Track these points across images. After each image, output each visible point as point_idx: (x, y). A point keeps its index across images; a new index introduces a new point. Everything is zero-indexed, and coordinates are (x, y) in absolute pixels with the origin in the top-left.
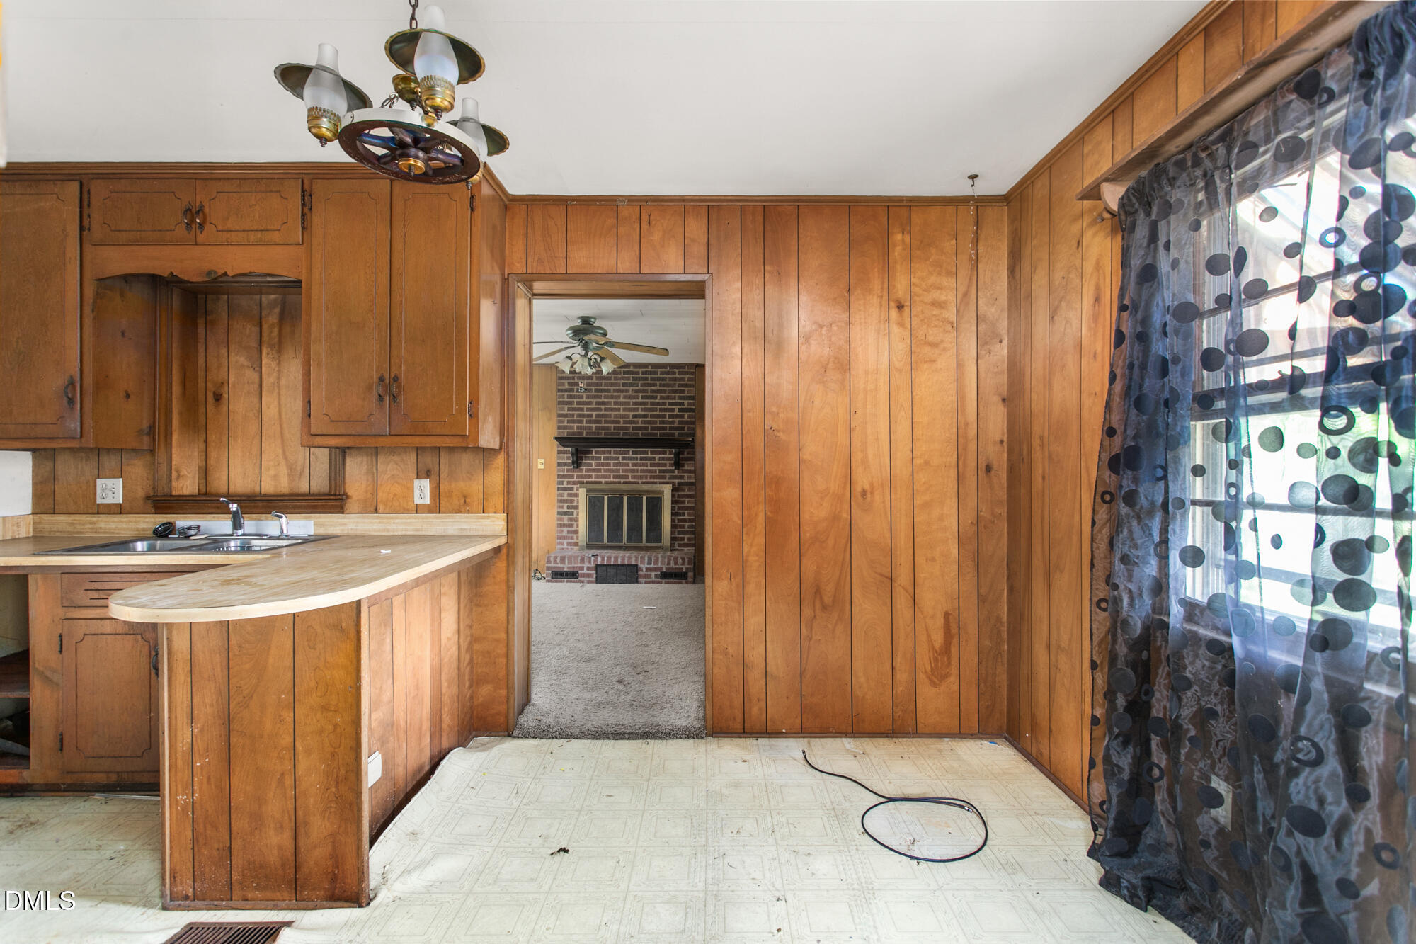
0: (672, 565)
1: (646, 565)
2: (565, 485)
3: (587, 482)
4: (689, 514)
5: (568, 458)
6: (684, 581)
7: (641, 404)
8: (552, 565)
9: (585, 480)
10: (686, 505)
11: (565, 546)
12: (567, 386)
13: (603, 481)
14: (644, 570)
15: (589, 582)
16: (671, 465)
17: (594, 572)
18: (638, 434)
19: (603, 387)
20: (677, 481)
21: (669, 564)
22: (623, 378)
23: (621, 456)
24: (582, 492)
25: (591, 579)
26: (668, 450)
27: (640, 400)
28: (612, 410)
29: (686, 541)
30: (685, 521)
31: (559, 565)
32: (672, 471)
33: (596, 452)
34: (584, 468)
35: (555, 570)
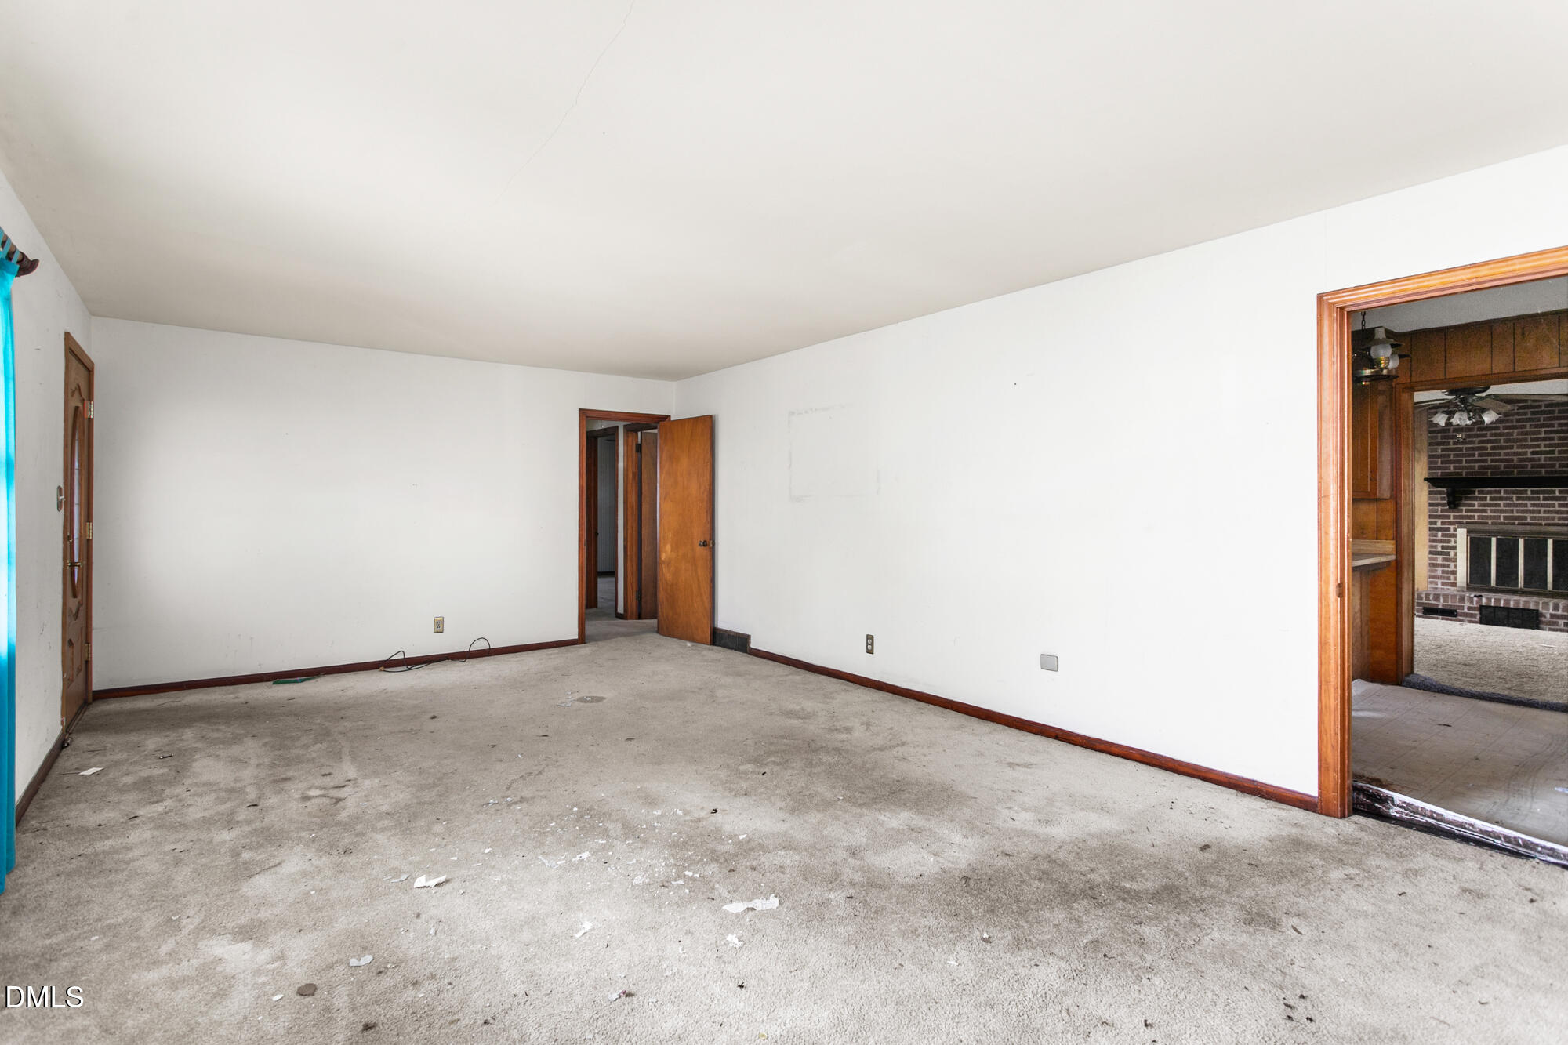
1: (1551, 611)
2: (1439, 525)
3: (1467, 523)
5: (1442, 499)
7: (1544, 439)
8: (1424, 601)
9: (1465, 521)
11: (1439, 586)
13: (1490, 522)
14: (1548, 616)
15: (1470, 622)
17: (1478, 613)
18: (1540, 472)
23: (1515, 496)
24: (1462, 534)
25: (1473, 619)
27: (1543, 435)
28: (1501, 448)
31: (1432, 602)
33: (1480, 492)
34: (1464, 508)
35: (1425, 606)
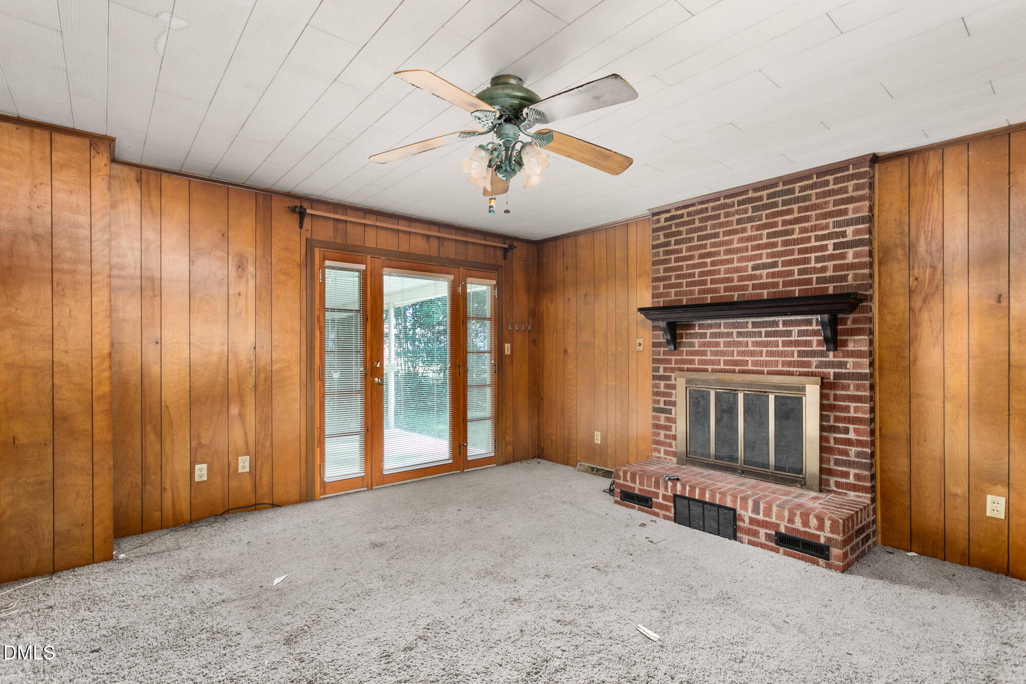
0: (798, 524)
1: (750, 514)
2: (661, 372)
3: (688, 370)
4: (857, 432)
5: (662, 337)
6: (821, 561)
7: (766, 246)
8: (622, 481)
9: (686, 366)
10: (852, 414)
11: (662, 455)
13: (710, 367)
14: (747, 520)
15: (665, 518)
16: (819, 343)
17: (672, 505)
18: (762, 294)
19: (709, 232)
20: (832, 371)
21: (791, 520)
22: (737, 212)
23: (735, 331)
24: (681, 383)
25: (668, 514)
26: (814, 318)
27: (765, 241)
29: (851, 480)
30: (849, 442)
31: (629, 484)
32: (822, 354)
33: (701, 326)
34: (685, 349)
35: (624, 489)
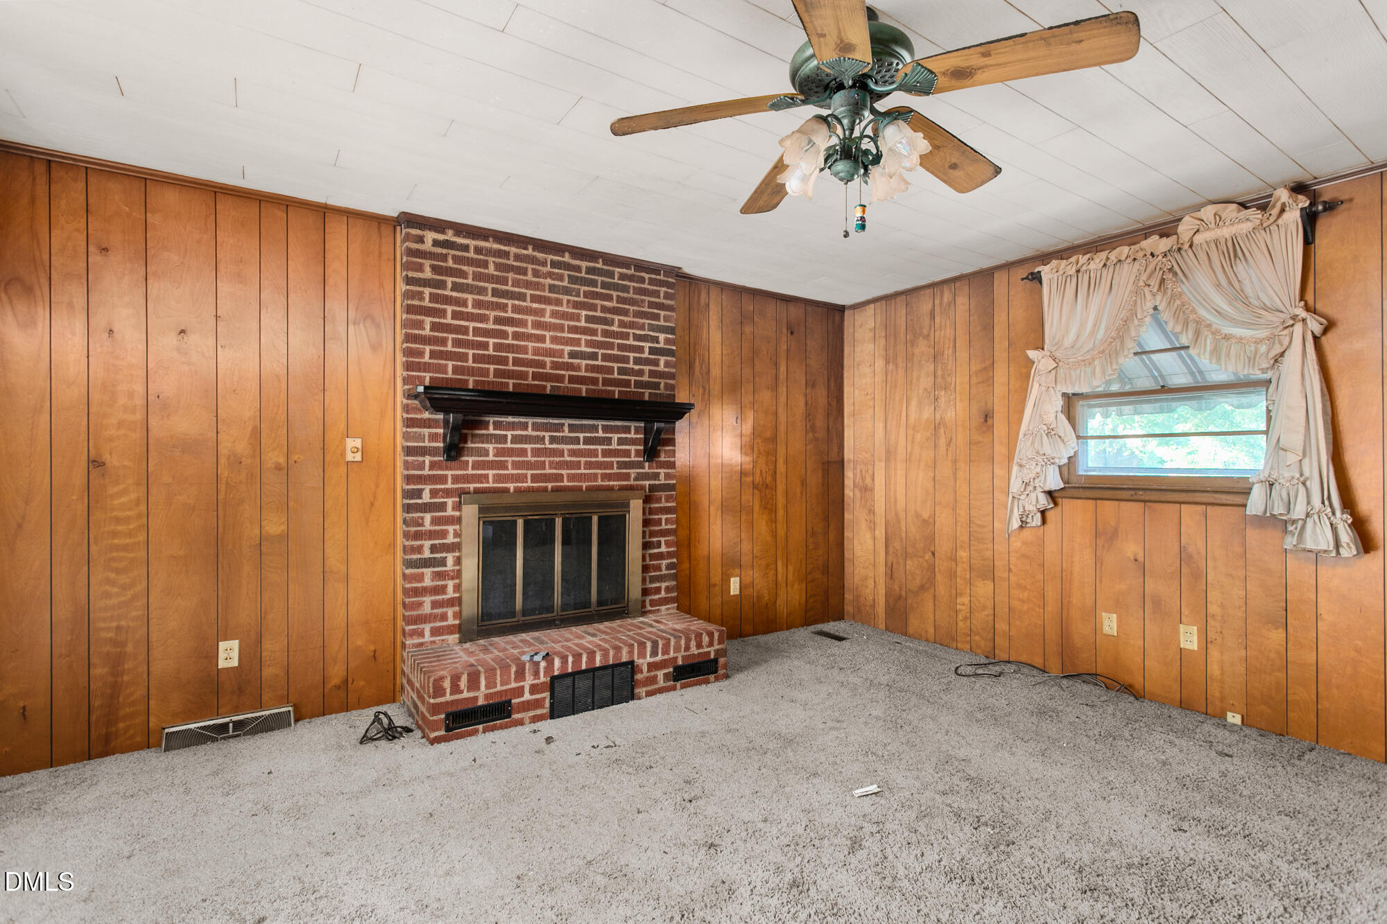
0: (694, 650)
2: (426, 498)
3: (477, 491)
4: (668, 544)
5: (433, 437)
6: (712, 677)
7: (585, 331)
8: (448, 697)
9: (472, 486)
10: (664, 526)
11: (427, 637)
12: (428, 274)
13: (511, 486)
14: (645, 668)
15: (535, 719)
16: (638, 453)
17: (547, 695)
18: (580, 389)
19: (509, 288)
20: (647, 483)
21: (687, 648)
22: (550, 275)
23: (547, 435)
24: (468, 514)
25: (539, 712)
26: (633, 425)
27: (583, 324)
28: (529, 337)
29: (663, 594)
30: (661, 556)
31: (466, 695)
32: (640, 465)
33: (497, 426)
34: (471, 459)
